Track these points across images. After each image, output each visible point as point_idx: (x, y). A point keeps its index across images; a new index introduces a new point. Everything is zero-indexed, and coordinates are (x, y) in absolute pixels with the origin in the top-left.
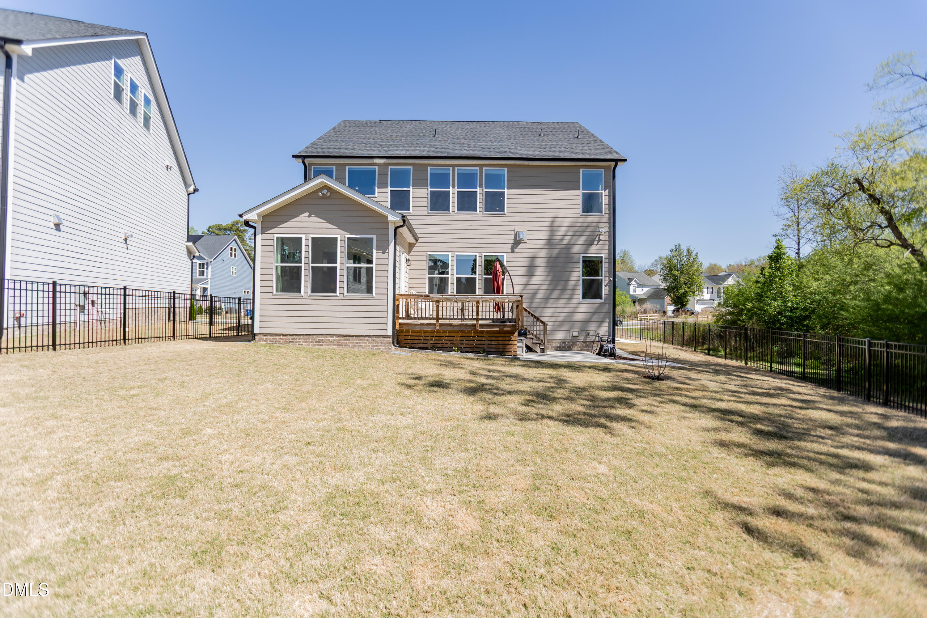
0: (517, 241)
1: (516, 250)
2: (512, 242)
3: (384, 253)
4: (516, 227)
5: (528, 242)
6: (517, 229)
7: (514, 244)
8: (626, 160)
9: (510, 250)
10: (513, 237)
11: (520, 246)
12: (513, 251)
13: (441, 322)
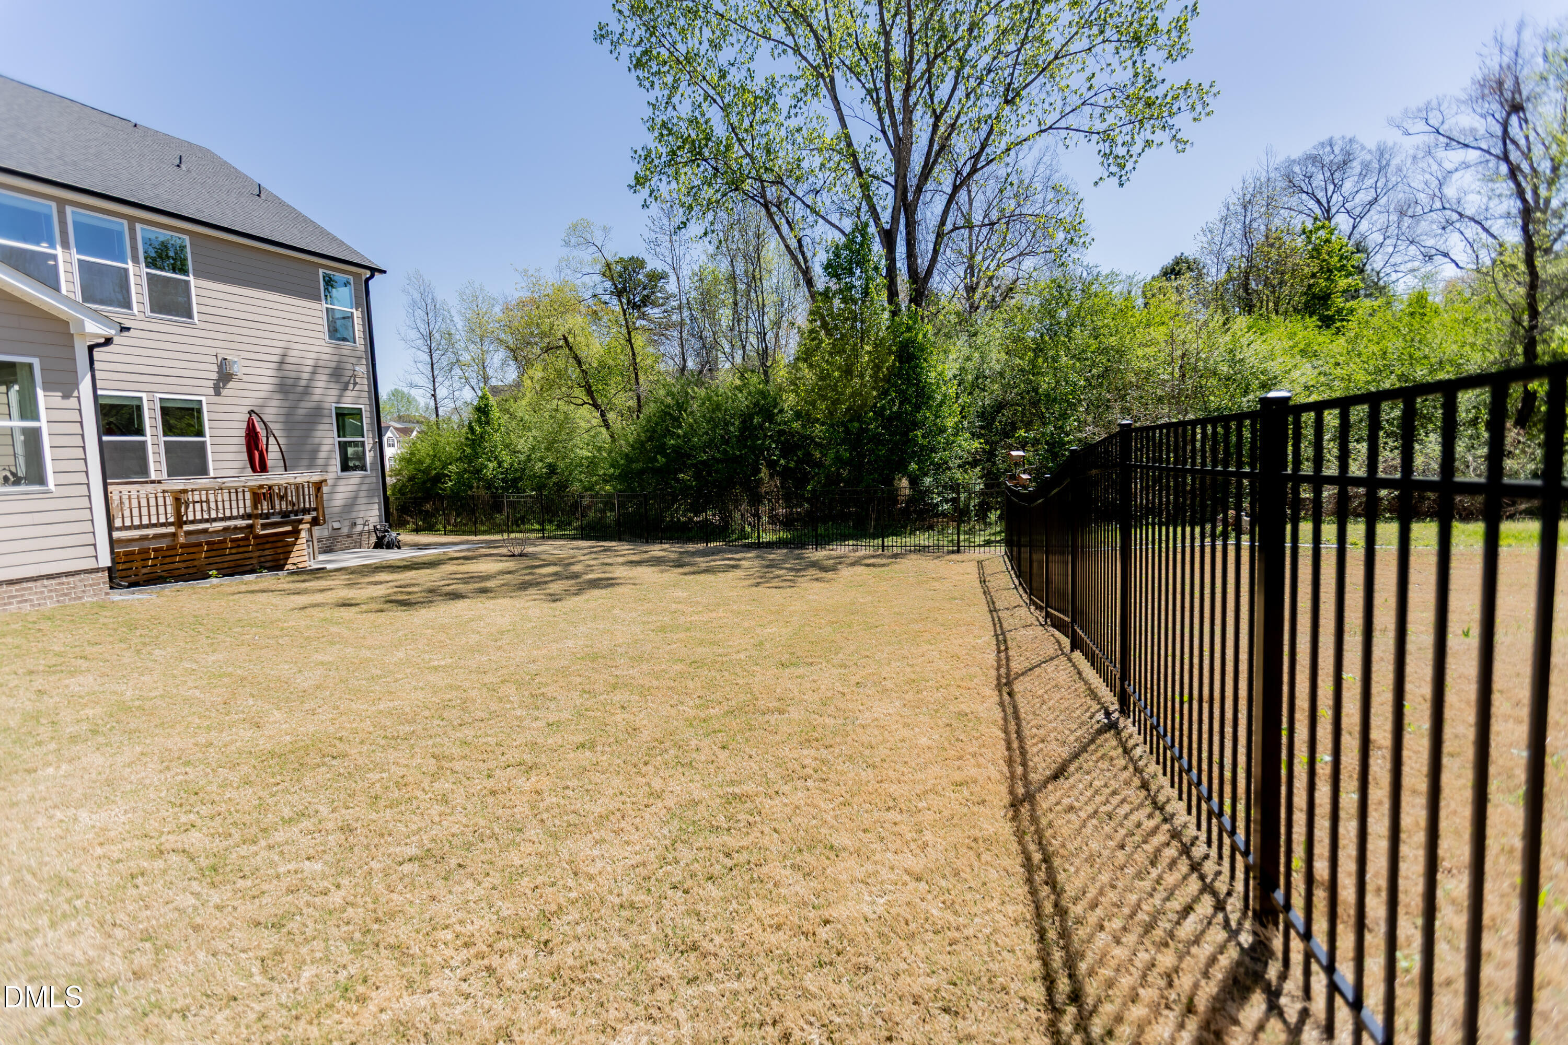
0: (224, 376)
1: (224, 392)
2: (215, 376)
3: (66, 396)
4: (219, 351)
5: (245, 378)
6: (222, 354)
7: (218, 380)
8: (385, 272)
9: (212, 392)
10: (215, 368)
11: (231, 385)
12: (218, 393)
13: (186, 528)
